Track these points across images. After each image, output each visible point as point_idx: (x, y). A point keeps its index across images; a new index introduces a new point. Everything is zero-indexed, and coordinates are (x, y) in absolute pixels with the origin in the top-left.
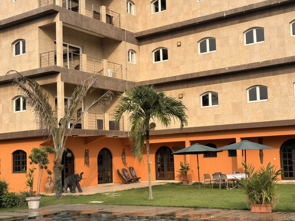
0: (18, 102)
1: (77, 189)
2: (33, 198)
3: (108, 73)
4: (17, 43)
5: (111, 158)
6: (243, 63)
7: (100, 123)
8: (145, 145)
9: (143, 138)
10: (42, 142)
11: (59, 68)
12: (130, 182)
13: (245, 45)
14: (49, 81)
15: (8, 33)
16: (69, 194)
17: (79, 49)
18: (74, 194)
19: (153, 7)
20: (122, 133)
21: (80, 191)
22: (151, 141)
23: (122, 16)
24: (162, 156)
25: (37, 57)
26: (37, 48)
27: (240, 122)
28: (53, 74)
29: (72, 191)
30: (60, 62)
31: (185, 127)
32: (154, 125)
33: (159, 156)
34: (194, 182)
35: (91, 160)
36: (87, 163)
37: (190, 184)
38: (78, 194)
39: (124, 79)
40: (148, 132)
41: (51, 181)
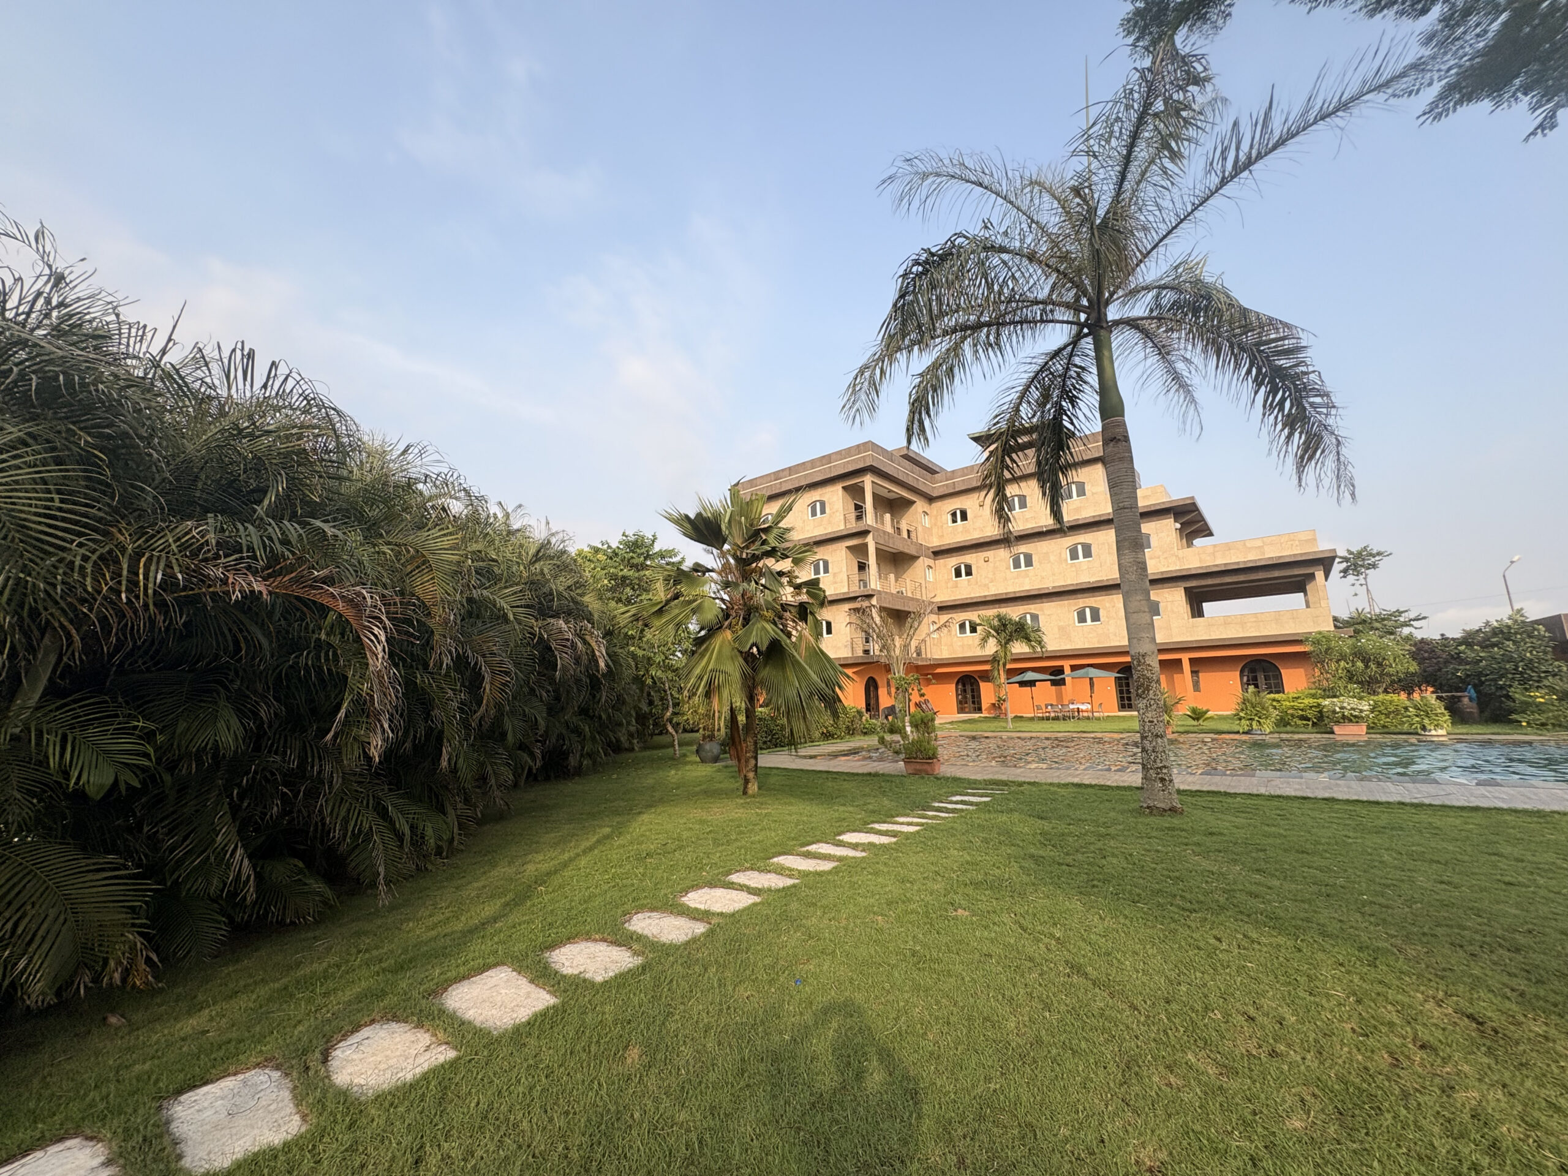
4: (816, 563)
6: (1069, 582)
11: (875, 590)
13: (1069, 561)
20: (926, 659)
23: (919, 528)
24: (964, 685)
25: (846, 579)
26: (844, 569)
27: (1068, 647)
30: (874, 584)
33: (960, 687)
39: (924, 598)
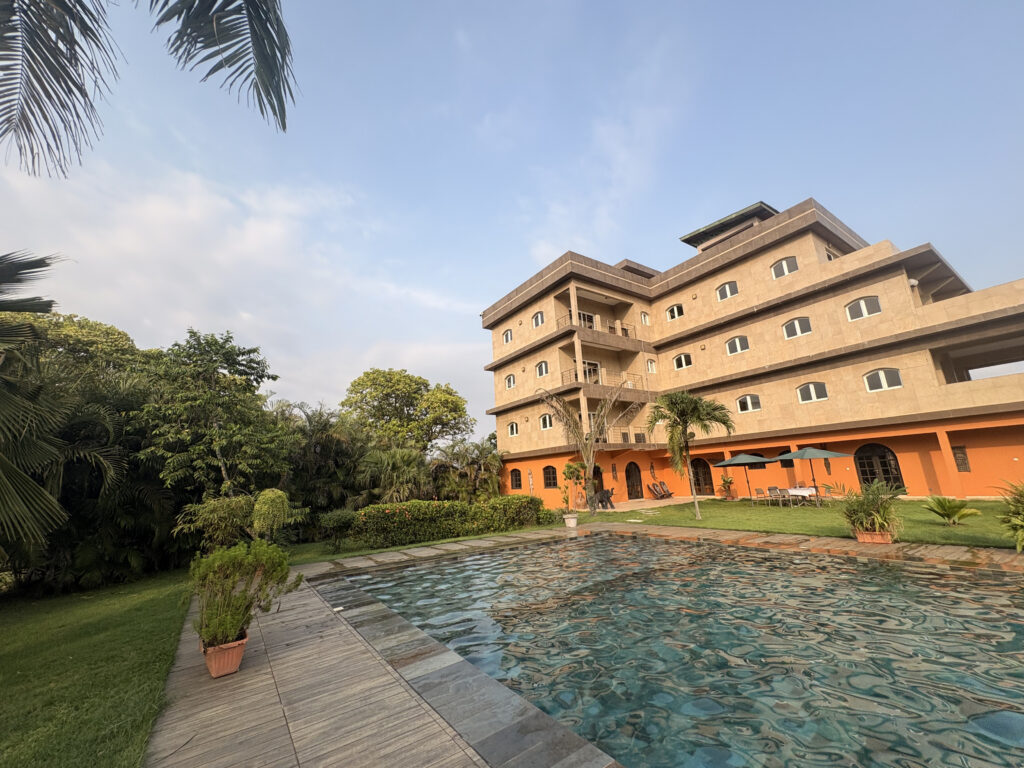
0: (544, 420)
1: (609, 505)
2: (570, 516)
3: (629, 385)
4: (539, 366)
5: (639, 471)
7: (625, 436)
8: (685, 457)
9: (681, 449)
10: (570, 457)
11: (581, 383)
12: (662, 497)
13: (786, 338)
14: (572, 397)
15: (532, 357)
16: (602, 510)
17: (596, 365)
18: (607, 511)
19: (668, 314)
20: (650, 445)
21: (612, 507)
22: (691, 452)
23: (638, 327)
24: (696, 468)
25: (560, 376)
26: (559, 368)
27: (793, 426)
28: (576, 390)
29: (604, 507)
30: (581, 378)
31: (733, 434)
32: (692, 435)
34: (740, 497)
35: (618, 474)
36: (615, 478)
37: (736, 500)
38: (610, 510)
39: (646, 389)
40: (687, 442)
41: (582, 497)
